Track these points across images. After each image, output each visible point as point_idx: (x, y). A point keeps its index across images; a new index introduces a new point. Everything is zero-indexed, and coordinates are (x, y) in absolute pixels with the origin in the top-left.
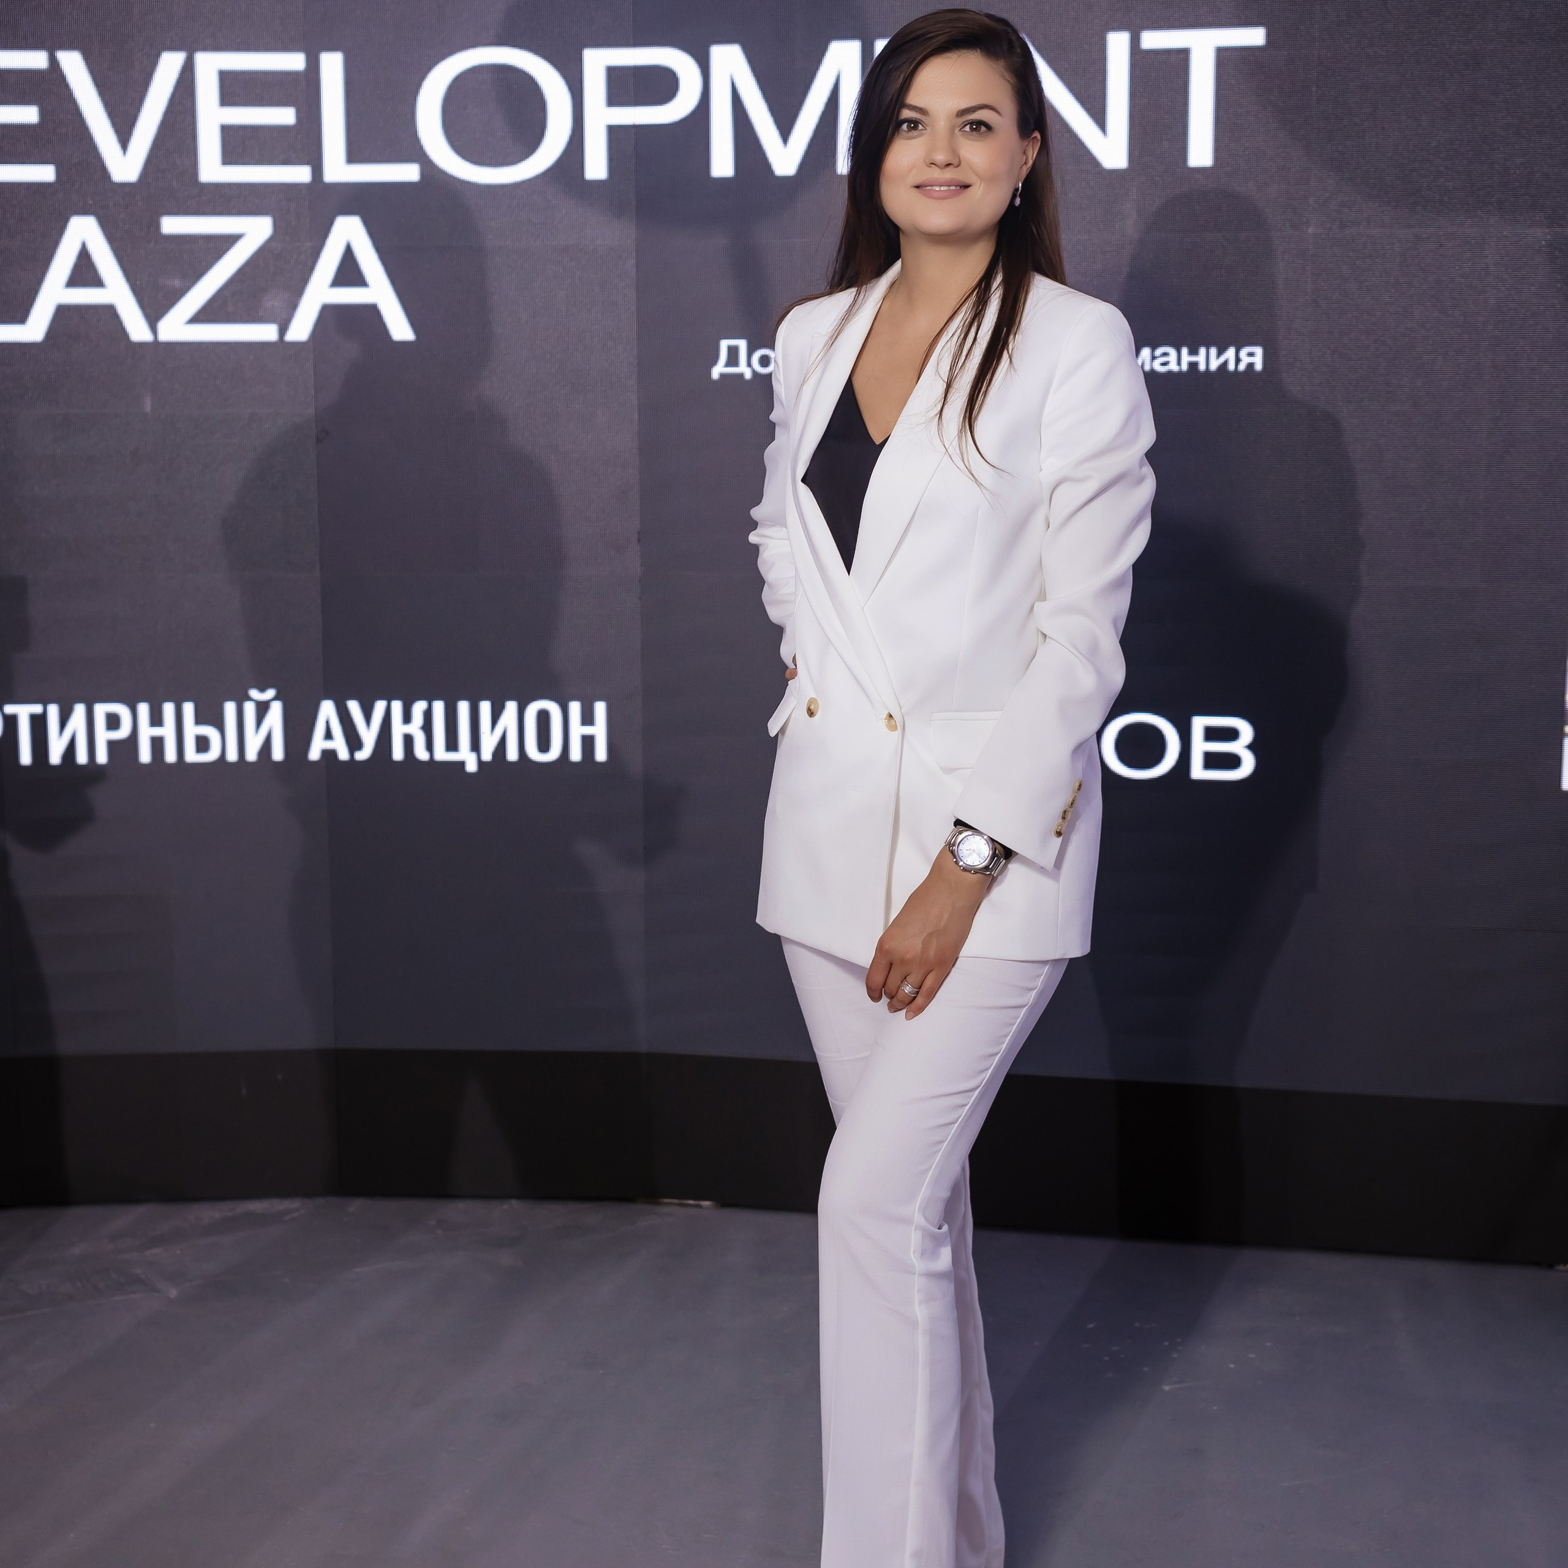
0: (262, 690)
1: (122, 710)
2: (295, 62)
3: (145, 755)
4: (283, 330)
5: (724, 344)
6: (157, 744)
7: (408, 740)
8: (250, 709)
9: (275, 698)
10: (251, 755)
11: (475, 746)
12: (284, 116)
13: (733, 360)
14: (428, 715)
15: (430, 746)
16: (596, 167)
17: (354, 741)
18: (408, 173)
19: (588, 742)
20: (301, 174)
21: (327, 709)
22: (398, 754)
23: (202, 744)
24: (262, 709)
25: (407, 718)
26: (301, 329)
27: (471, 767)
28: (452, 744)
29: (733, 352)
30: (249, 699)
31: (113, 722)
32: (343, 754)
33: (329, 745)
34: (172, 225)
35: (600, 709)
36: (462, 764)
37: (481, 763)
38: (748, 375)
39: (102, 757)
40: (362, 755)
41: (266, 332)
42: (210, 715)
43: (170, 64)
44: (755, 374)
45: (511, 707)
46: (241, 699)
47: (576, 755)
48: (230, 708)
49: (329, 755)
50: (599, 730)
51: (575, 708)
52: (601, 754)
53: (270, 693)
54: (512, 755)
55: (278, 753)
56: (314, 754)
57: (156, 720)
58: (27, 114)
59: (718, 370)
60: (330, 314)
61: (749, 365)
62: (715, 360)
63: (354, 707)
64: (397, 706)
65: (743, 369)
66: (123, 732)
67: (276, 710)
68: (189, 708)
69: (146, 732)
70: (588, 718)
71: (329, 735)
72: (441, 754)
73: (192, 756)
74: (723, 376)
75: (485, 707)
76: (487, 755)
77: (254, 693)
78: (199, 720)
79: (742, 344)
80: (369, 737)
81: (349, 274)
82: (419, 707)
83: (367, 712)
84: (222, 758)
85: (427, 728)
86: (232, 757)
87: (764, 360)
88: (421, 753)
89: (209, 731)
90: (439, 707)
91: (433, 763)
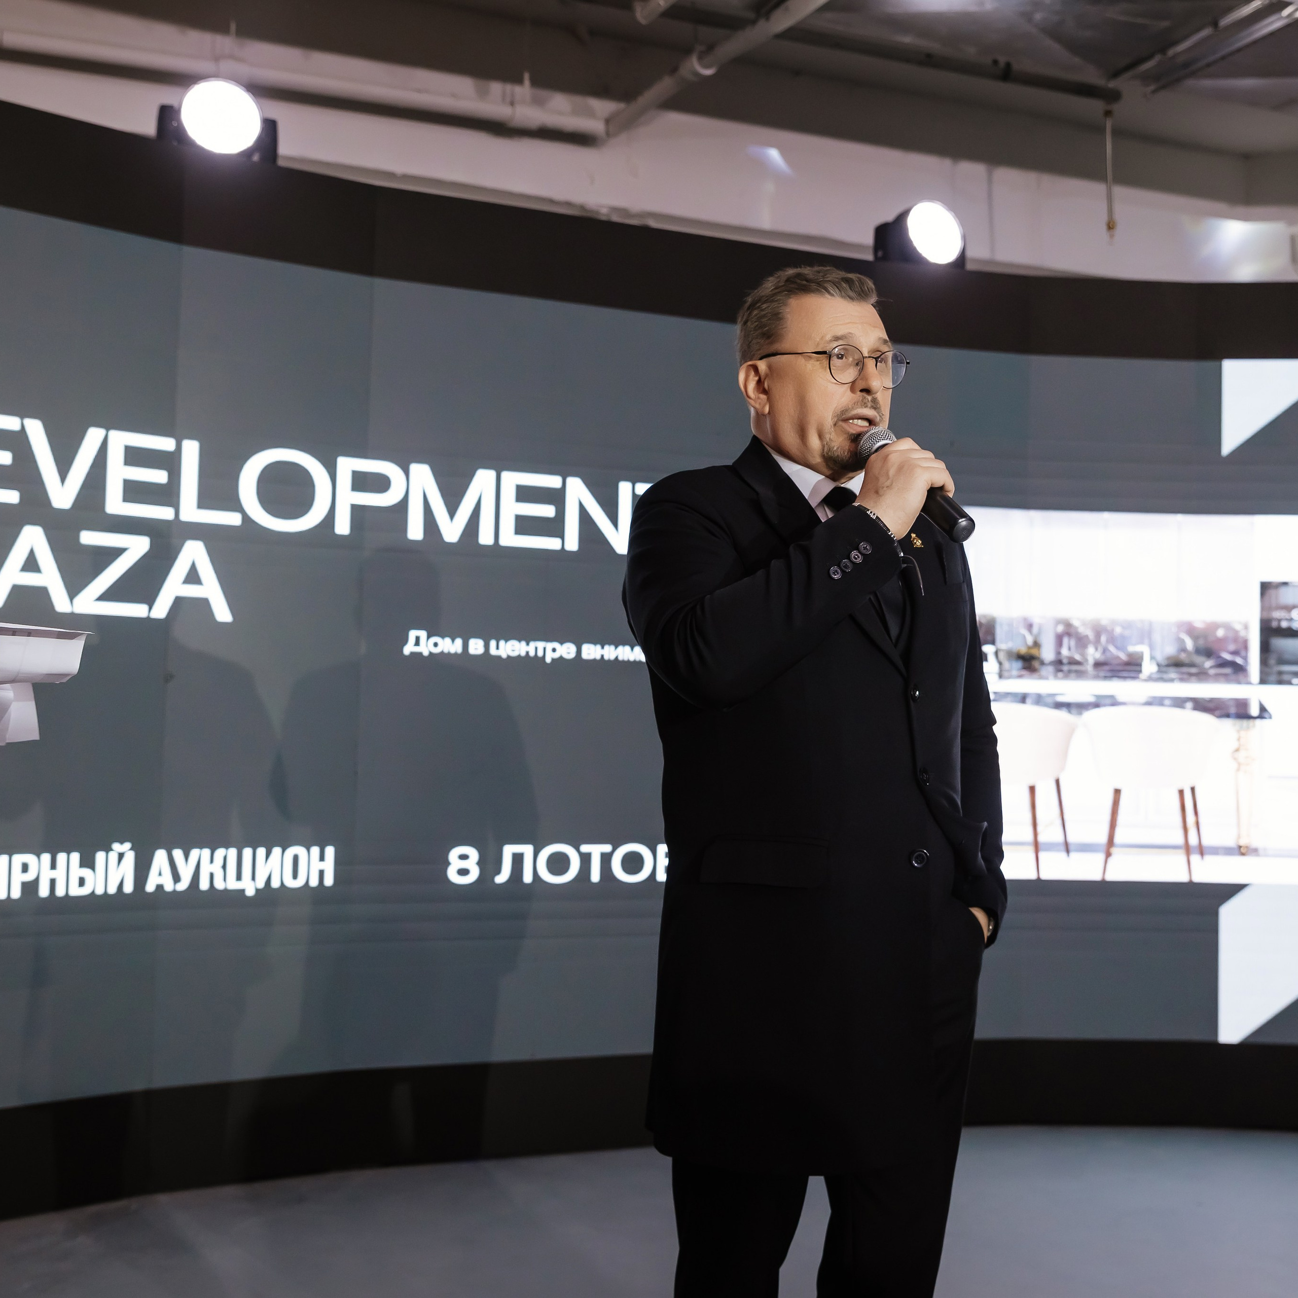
0: (122, 842)
1: (30, 858)
2: (166, 444)
3: (44, 891)
4: (150, 609)
5: (412, 633)
6: (53, 882)
7: (212, 876)
8: (113, 856)
9: (131, 849)
10: (112, 890)
11: (253, 878)
12: (160, 476)
13: (417, 643)
14: (225, 858)
15: (225, 879)
16: (343, 527)
17: (176, 878)
18: (233, 519)
19: (321, 873)
20: (164, 513)
21: (160, 857)
22: (204, 885)
23: (82, 882)
24: (121, 856)
25: (212, 861)
26: (161, 609)
27: (250, 892)
28: (239, 877)
29: (418, 639)
30: (112, 850)
31: (25, 868)
32: (169, 886)
33: (160, 881)
34: (89, 538)
35: (330, 851)
36: (243, 891)
37: (257, 890)
38: (426, 653)
39: (16, 894)
40: (182, 886)
41: (137, 610)
42: (88, 862)
43: (94, 437)
44: (430, 652)
45: (277, 851)
46: (108, 849)
47: (314, 882)
48: (100, 856)
49: (160, 887)
50: (329, 866)
51: (315, 850)
52: (329, 881)
53: (128, 845)
54: (275, 884)
55: (128, 888)
56: (150, 887)
57: (53, 866)
59: (408, 649)
60: (180, 603)
61: (427, 646)
62: (406, 641)
63: (178, 854)
64: (206, 852)
65: (423, 649)
66: (30, 877)
67: (130, 857)
68: (75, 857)
69: (46, 875)
70: (322, 858)
71: (160, 874)
72: (233, 884)
73: (76, 891)
74: (412, 654)
75: (261, 852)
76: (261, 884)
77: (117, 847)
78: (81, 865)
79: (423, 634)
80: (186, 874)
81: (193, 577)
82: (220, 853)
83: (187, 857)
84: (93, 892)
85: (224, 867)
86: (100, 891)
87: (436, 645)
88: (219, 885)
89: (86, 873)
90: (232, 853)
91: (226, 891)
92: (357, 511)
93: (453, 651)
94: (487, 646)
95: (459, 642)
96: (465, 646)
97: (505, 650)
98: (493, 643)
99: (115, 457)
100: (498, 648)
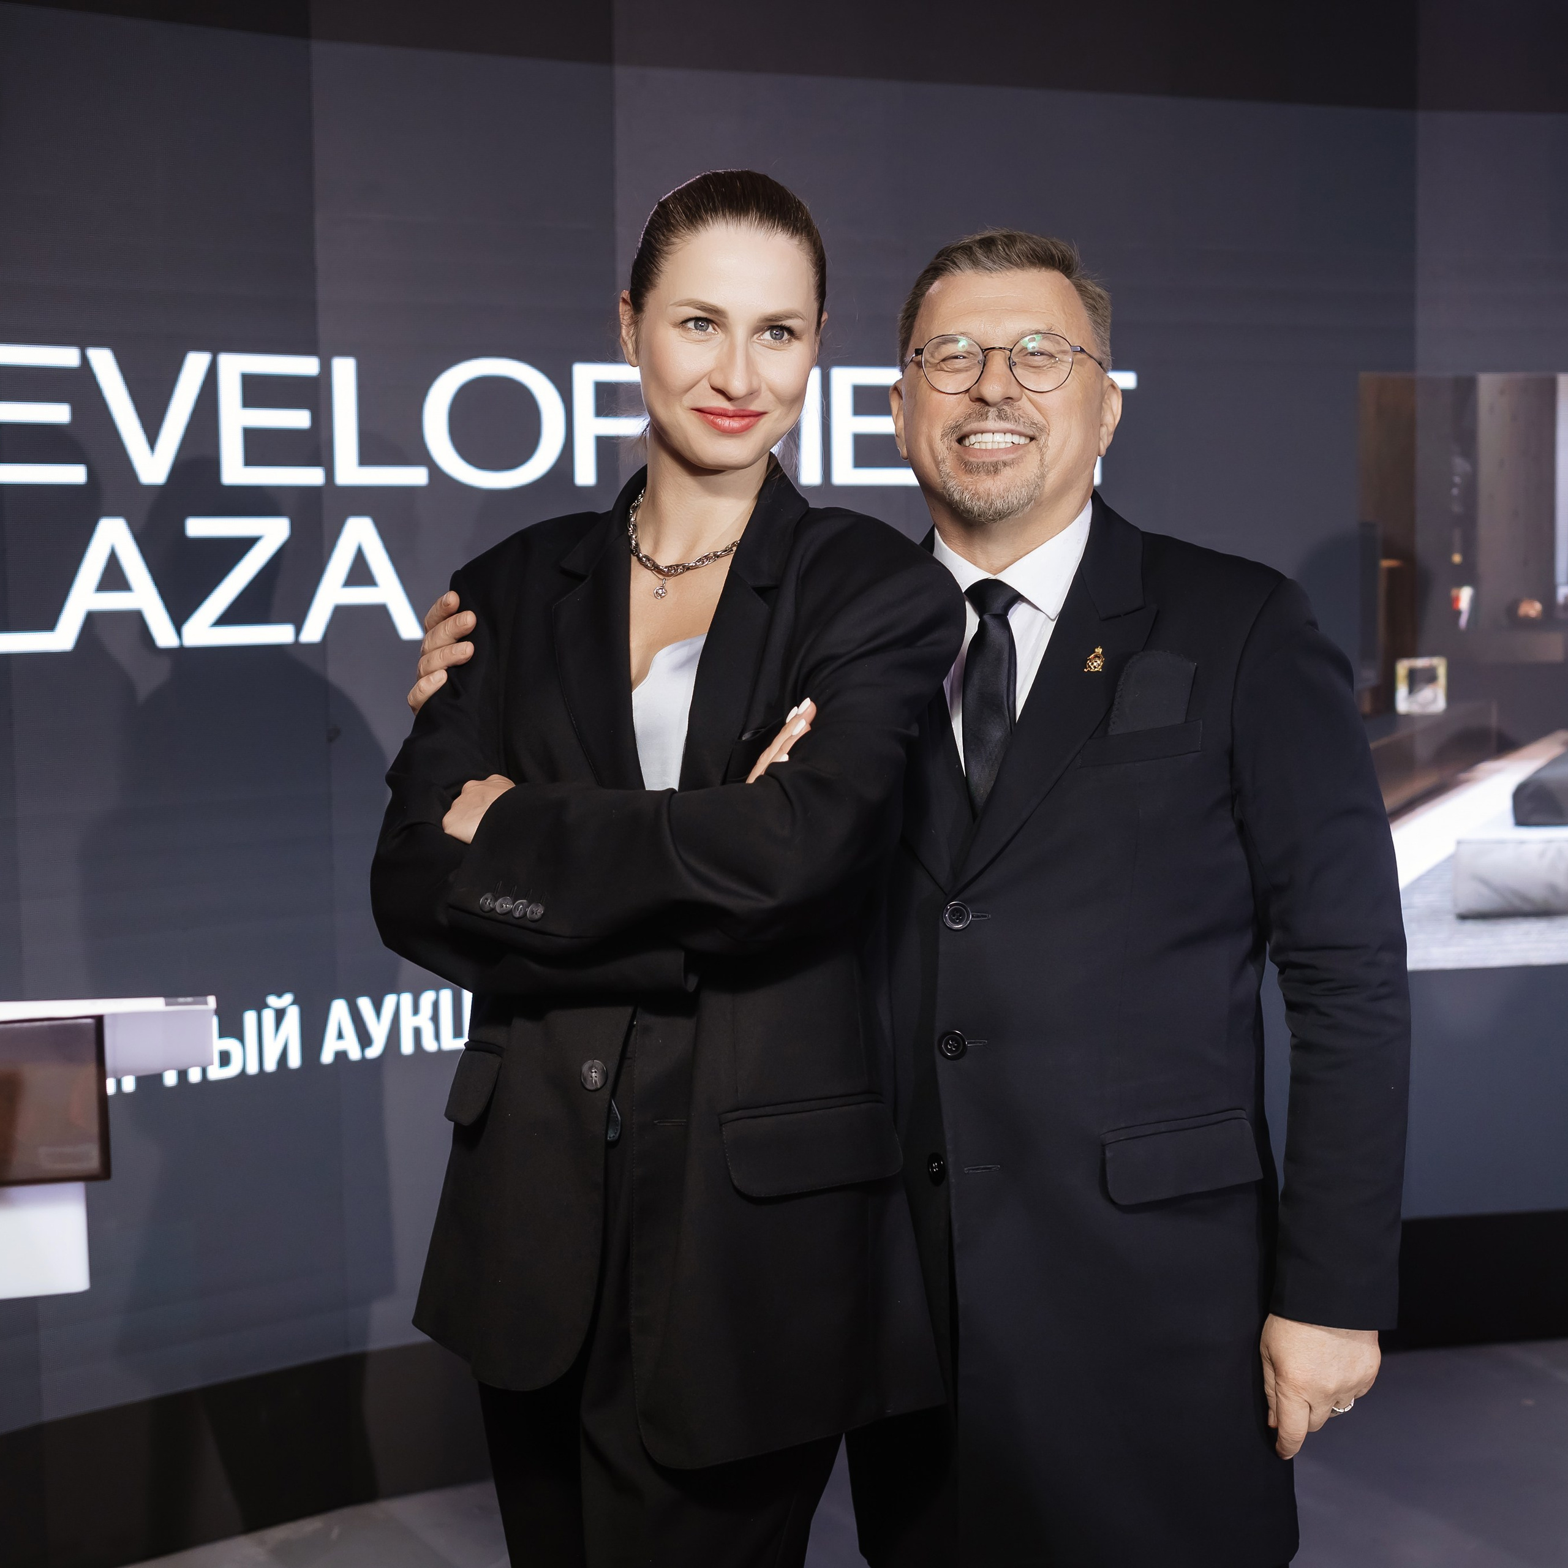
0: (280, 995)
2: (306, 366)
3: (170, 1079)
4: (298, 631)
7: (417, 1032)
8: (268, 1016)
9: (293, 1003)
10: (270, 1066)
12: (299, 419)
14: (436, 1005)
15: (437, 1036)
16: (585, 473)
17: (365, 1039)
18: (416, 476)
20: (313, 476)
21: (339, 1010)
22: (407, 1047)
23: (225, 1059)
24: (280, 1014)
25: (416, 1010)
26: (314, 630)
30: (267, 1006)
32: (355, 1054)
33: (340, 1046)
34: (198, 527)
39: (129, 1087)
40: (373, 1052)
41: (279, 634)
43: (195, 364)
46: (260, 1006)
48: (250, 1017)
49: (341, 1056)
53: (288, 998)
55: (295, 1061)
56: (327, 1057)
58: (58, 413)
60: (341, 614)
63: (365, 1004)
64: (406, 999)
67: (293, 1015)
71: (340, 1036)
72: (448, 1043)
73: (216, 1073)
77: (273, 1001)
78: (222, 1034)
80: (379, 1032)
81: (360, 574)
82: (427, 998)
83: (378, 1008)
84: (243, 1071)
85: (435, 1018)
86: (252, 1069)
88: (429, 1044)
89: (230, 1044)
90: (446, 996)
91: (440, 1053)
92: (606, 446)
99: (230, 392)
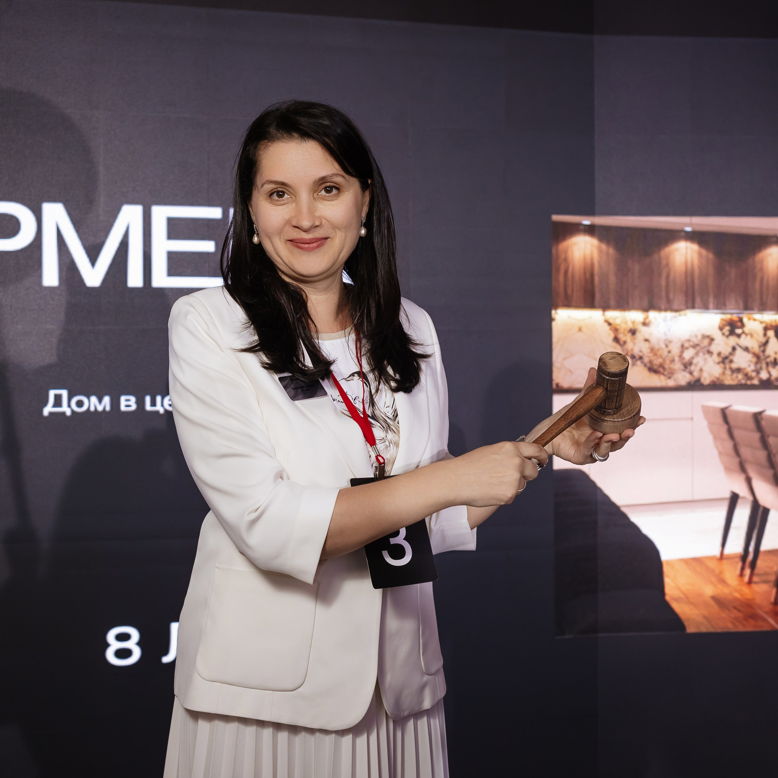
5: (52, 393)
13: (58, 401)
29: (58, 398)
38: (68, 413)
44: (73, 412)
59: (48, 410)
61: (69, 406)
62: (46, 403)
65: (65, 409)
74: (51, 414)
79: (64, 393)
87: (80, 404)
93: (100, 408)
94: (140, 403)
95: (107, 400)
96: (115, 403)
97: (162, 405)
98: (148, 399)
100: (153, 404)
